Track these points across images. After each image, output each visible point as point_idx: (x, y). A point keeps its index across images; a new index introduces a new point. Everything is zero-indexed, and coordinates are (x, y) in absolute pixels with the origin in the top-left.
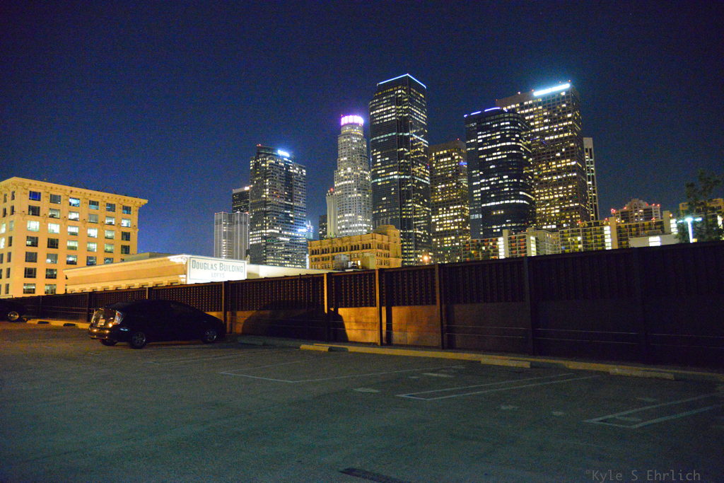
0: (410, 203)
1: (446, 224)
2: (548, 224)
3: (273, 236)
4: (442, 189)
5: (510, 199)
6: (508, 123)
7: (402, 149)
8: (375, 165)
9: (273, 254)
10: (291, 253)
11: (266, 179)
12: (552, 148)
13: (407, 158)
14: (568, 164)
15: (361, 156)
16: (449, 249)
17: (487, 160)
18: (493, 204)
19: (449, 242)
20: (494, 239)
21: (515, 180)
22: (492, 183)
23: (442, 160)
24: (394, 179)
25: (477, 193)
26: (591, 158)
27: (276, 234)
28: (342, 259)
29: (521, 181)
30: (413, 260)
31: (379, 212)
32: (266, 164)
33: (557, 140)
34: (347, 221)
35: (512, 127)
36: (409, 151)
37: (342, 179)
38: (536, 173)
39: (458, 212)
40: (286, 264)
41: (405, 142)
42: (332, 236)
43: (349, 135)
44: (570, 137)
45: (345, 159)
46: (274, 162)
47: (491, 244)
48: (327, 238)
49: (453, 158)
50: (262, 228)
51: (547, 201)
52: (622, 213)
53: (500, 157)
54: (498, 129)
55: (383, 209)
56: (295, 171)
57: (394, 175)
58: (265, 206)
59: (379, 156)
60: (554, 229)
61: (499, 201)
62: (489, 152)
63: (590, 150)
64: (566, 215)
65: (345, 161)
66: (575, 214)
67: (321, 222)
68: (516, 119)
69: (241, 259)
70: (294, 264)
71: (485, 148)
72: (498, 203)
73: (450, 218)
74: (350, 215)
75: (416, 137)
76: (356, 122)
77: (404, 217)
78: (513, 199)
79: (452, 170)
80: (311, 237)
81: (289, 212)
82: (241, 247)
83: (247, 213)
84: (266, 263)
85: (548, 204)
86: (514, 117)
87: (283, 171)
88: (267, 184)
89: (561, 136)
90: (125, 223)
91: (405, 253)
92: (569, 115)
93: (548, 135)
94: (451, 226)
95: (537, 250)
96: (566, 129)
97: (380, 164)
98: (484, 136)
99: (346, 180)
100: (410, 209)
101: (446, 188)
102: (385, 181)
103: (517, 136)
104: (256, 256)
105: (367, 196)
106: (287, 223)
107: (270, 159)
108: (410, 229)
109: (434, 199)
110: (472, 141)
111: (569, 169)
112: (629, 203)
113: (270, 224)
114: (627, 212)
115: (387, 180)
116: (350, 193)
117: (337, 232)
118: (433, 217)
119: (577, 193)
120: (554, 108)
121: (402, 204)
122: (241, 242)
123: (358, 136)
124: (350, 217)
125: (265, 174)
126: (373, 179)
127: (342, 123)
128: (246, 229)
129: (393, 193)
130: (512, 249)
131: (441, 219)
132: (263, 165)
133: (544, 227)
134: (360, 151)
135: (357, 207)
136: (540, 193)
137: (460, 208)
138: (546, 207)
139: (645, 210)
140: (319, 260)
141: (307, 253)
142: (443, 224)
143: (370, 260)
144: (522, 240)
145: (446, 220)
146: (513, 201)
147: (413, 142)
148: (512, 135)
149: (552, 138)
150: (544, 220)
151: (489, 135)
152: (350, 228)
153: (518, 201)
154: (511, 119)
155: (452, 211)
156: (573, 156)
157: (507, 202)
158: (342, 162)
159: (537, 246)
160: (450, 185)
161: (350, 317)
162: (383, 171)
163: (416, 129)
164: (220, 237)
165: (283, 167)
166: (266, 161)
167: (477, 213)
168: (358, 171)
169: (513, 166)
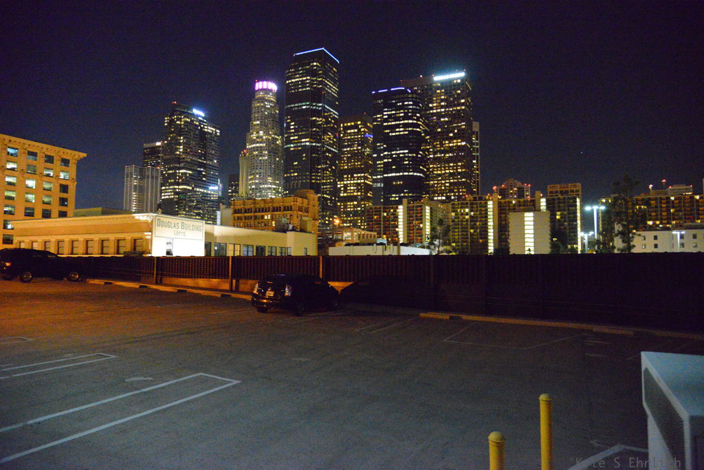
0: (319, 169)
1: (350, 190)
2: (438, 196)
3: (186, 192)
4: (348, 158)
5: (409, 172)
6: (411, 103)
7: (314, 118)
8: (288, 131)
9: (184, 210)
10: (202, 209)
11: (180, 136)
12: (446, 128)
13: (319, 126)
14: (459, 144)
15: (273, 121)
16: (351, 214)
17: (391, 134)
18: (394, 174)
19: (352, 206)
20: (395, 206)
21: (414, 155)
22: (394, 156)
23: (349, 131)
24: (306, 145)
25: (380, 164)
26: (477, 139)
27: (189, 190)
28: (283, 221)
29: (419, 156)
31: (291, 176)
32: (181, 121)
34: (257, 181)
35: (414, 107)
36: (321, 120)
37: (254, 142)
38: (431, 150)
39: (361, 180)
42: (244, 195)
43: (263, 100)
45: (258, 122)
46: (189, 120)
47: (392, 211)
49: (359, 130)
50: (174, 184)
51: (439, 175)
52: (501, 189)
53: (402, 133)
54: (403, 107)
55: (294, 173)
56: (209, 131)
57: (306, 142)
58: (179, 163)
59: (293, 123)
60: (444, 200)
61: (399, 172)
62: (393, 128)
63: (477, 132)
64: (454, 188)
65: (258, 125)
66: (462, 189)
68: (418, 100)
71: (390, 123)
72: (398, 174)
73: (354, 185)
75: (328, 108)
76: (269, 88)
77: (313, 181)
78: (411, 172)
79: (358, 141)
80: (220, 193)
81: (202, 169)
82: (151, 203)
83: (158, 168)
85: (440, 178)
86: (416, 98)
87: (198, 129)
88: (181, 141)
90: (62, 175)
92: (463, 101)
93: (444, 117)
94: (354, 192)
96: (459, 113)
97: (293, 131)
98: (389, 113)
99: (258, 143)
100: (319, 174)
101: (352, 157)
102: (299, 146)
103: (418, 115)
105: (277, 159)
106: (197, 180)
107: (185, 117)
109: (341, 166)
110: (378, 116)
111: (460, 148)
112: (507, 182)
113: (183, 180)
114: (504, 189)
116: (261, 156)
117: (247, 192)
118: (339, 183)
120: (451, 93)
121: (313, 169)
122: (152, 196)
123: (271, 101)
124: (260, 178)
125: (180, 131)
126: (285, 144)
127: (257, 88)
128: (156, 184)
130: (410, 217)
131: (345, 186)
132: (178, 122)
133: (436, 198)
134: (273, 116)
135: (267, 169)
136: (433, 167)
137: (363, 176)
138: (438, 181)
139: (518, 188)
140: (241, 219)
141: (218, 210)
142: (347, 190)
144: (419, 208)
145: (351, 186)
146: (411, 174)
148: (414, 113)
149: (446, 119)
150: (435, 192)
151: (393, 112)
152: (260, 189)
153: (415, 174)
154: (414, 99)
155: (356, 179)
156: (464, 137)
157: (406, 174)
158: (255, 125)
159: (431, 215)
162: (296, 138)
164: (131, 189)
165: (198, 126)
166: (181, 118)
167: (378, 182)
168: (270, 135)
169: (412, 142)
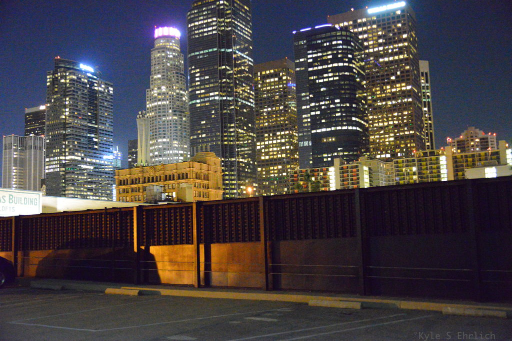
0: (232, 127)
1: (273, 151)
2: (382, 153)
3: (74, 164)
4: (268, 113)
5: (342, 125)
6: (340, 42)
7: (224, 67)
8: (193, 84)
9: (73, 185)
10: (95, 183)
11: (65, 96)
12: (386, 71)
13: (229, 77)
14: (404, 89)
15: (177, 73)
16: (276, 180)
17: (317, 81)
18: (324, 130)
19: (276, 171)
20: (324, 169)
21: (348, 105)
22: (323, 107)
23: (268, 81)
24: (214, 100)
25: (306, 118)
26: (427, 82)
27: (78, 161)
28: (155, 190)
29: (354, 106)
30: (235, 191)
31: (198, 138)
32: (66, 79)
33: (392, 62)
34: (160, 146)
35: (344, 47)
36: (232, 70)
37: (155, 99)
38: (370, 98)
39: (285, 138)
40: (89, 195)
41: (227, 59)
42: (144, 163)
43: (164, 49)
44: (406, 59)
45: (159, 76)
46: (75, 77)
47: (321, 174)
48: (137, 167)
49: (280, 79)
50: (60, 154)
51: (381, 128)
52: (458, 142)
53: (331, 79)
54: (330, 48)
55: (202, 134)
56: (100, 89)
57: (215, 96)
58: (65, 128)
59: (198, 75)
60: (389, 158)
61: (331, 127)
62: (320, 73)
63: (426, 74)
64: (401, 143)
65: (159, 79)
66: (411, 143)
67: (130, 148)
68: (349, 38)
69: (35, 189)
70: (99, 196)
71: (316, 68)
72: (329, 129)
73: (277, 145)
74: (165, 140)
75: (240, 53)
76: (172, 34)
77: (226, 143)
78: (345, 125)
79: (280, 92)
80: (119, 164)
81: (93, 135)
82: (35, 179)
83: (43, 136)
84: (65, 195)
85: (382, 132)
86: (347, 36)
87: (86, 88)
88: (67, 103)
89: (396, 58)
91: (227, 185)
92: (405, 36)
93: (382, 56)
94: (278, 153)
95: (370, 181)
96: (401, 51)
97: (199, 83)
98: (314, 56)
99: (159, 100)
100: (233, 134)
101: (273, 111)
102: (205, 102)
103: (350, 56)
104: (54, 186)
105: (184, 119)
106: (90, 148)
107: (70, 74)
108: (231, 158)
109: (260, 124)
110: (302, 60)
111: (405, 94)
112: (465, 132)
113: (70, 150)
114: (463, 141)
115: (207, 102)
116: (164, 116)
117: (149, 160)
118: (258, 144)
119: (412, 120)
120: (390, 27)
121: (224, 128)
122: (35, 170)
123: (174, 50)
124: (164, 143)
125: (65, 92)
126: (191, 100)
127: (156, 36)
128: (41, 156)
129: (213, 116)
130: (343, 180)
131: (267, 147)
132: (63, 81)
133: (378, 156)
134: (176, 67)
135: (172, 132)
136: (373, 120)
137: (288, 134)
138: (380, 135)
139: (481, 139)
140: (128, 192)
141: (115, 183)
142: (269, 152)
143: (187, 191)
144: (354, 170)
145: (273, 147)
146: (346, 128)
147: (236, 59)
148: (345, 54)
149: (386, 59)
150: (376, 149)
151: (320, 54)
152: (164, 155)
153: (350, 128)
154: (344, 38)
155: (279, 138)
156: (408, 80)
157: (339, 128)
158: (155, 80)
159: (370, 177)
160: (277, 108)
161: (163, 256)
162: (203, 91)
163: (240, 45)
164: (10, 163)
165: (86, 84)
166: (66, 76)
167: (306, 140)
168: (174, 90)
169: (345, 89)
